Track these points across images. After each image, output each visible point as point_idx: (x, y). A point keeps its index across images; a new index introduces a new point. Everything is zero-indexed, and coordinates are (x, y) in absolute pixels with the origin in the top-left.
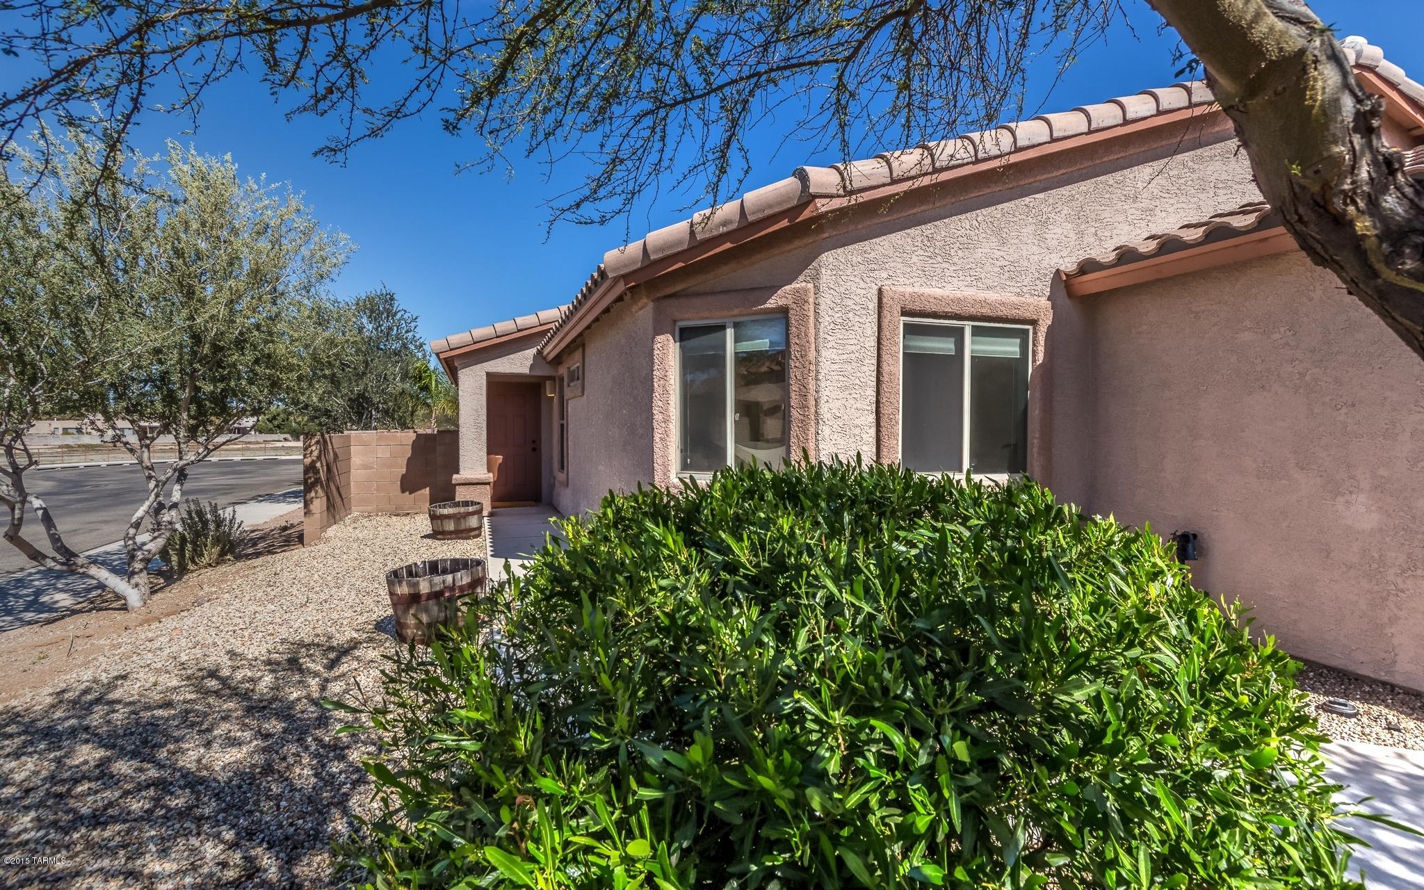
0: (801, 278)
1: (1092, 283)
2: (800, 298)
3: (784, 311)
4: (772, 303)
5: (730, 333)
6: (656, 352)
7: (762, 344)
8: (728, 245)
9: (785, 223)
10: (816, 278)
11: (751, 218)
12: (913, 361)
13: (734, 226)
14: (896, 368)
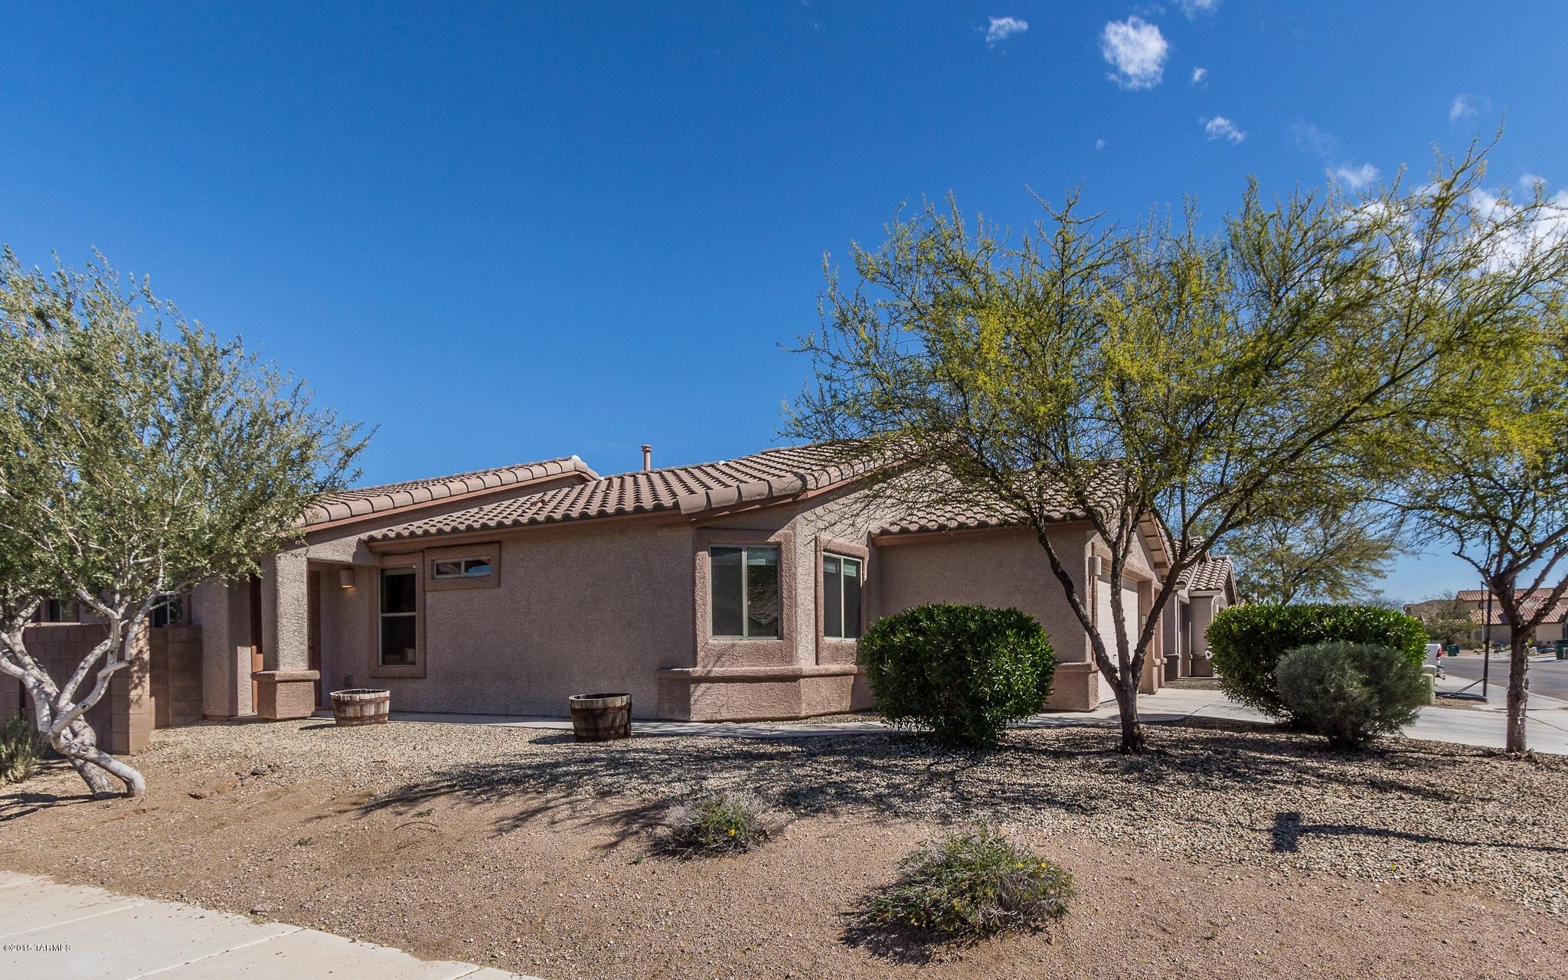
0: (786, 527)
1: (885, 541)
2: (787, 541)
3: (779, 544)
4: (772, 539)
5: (744, 554)
6: (697, 561)
7: (762, 562)
8: (758, 506)
9: (790, 500)
10: (794, 528)
11: (774, 494)
12: (826, 574)
13: (764, 497)
14: (821, 579)
